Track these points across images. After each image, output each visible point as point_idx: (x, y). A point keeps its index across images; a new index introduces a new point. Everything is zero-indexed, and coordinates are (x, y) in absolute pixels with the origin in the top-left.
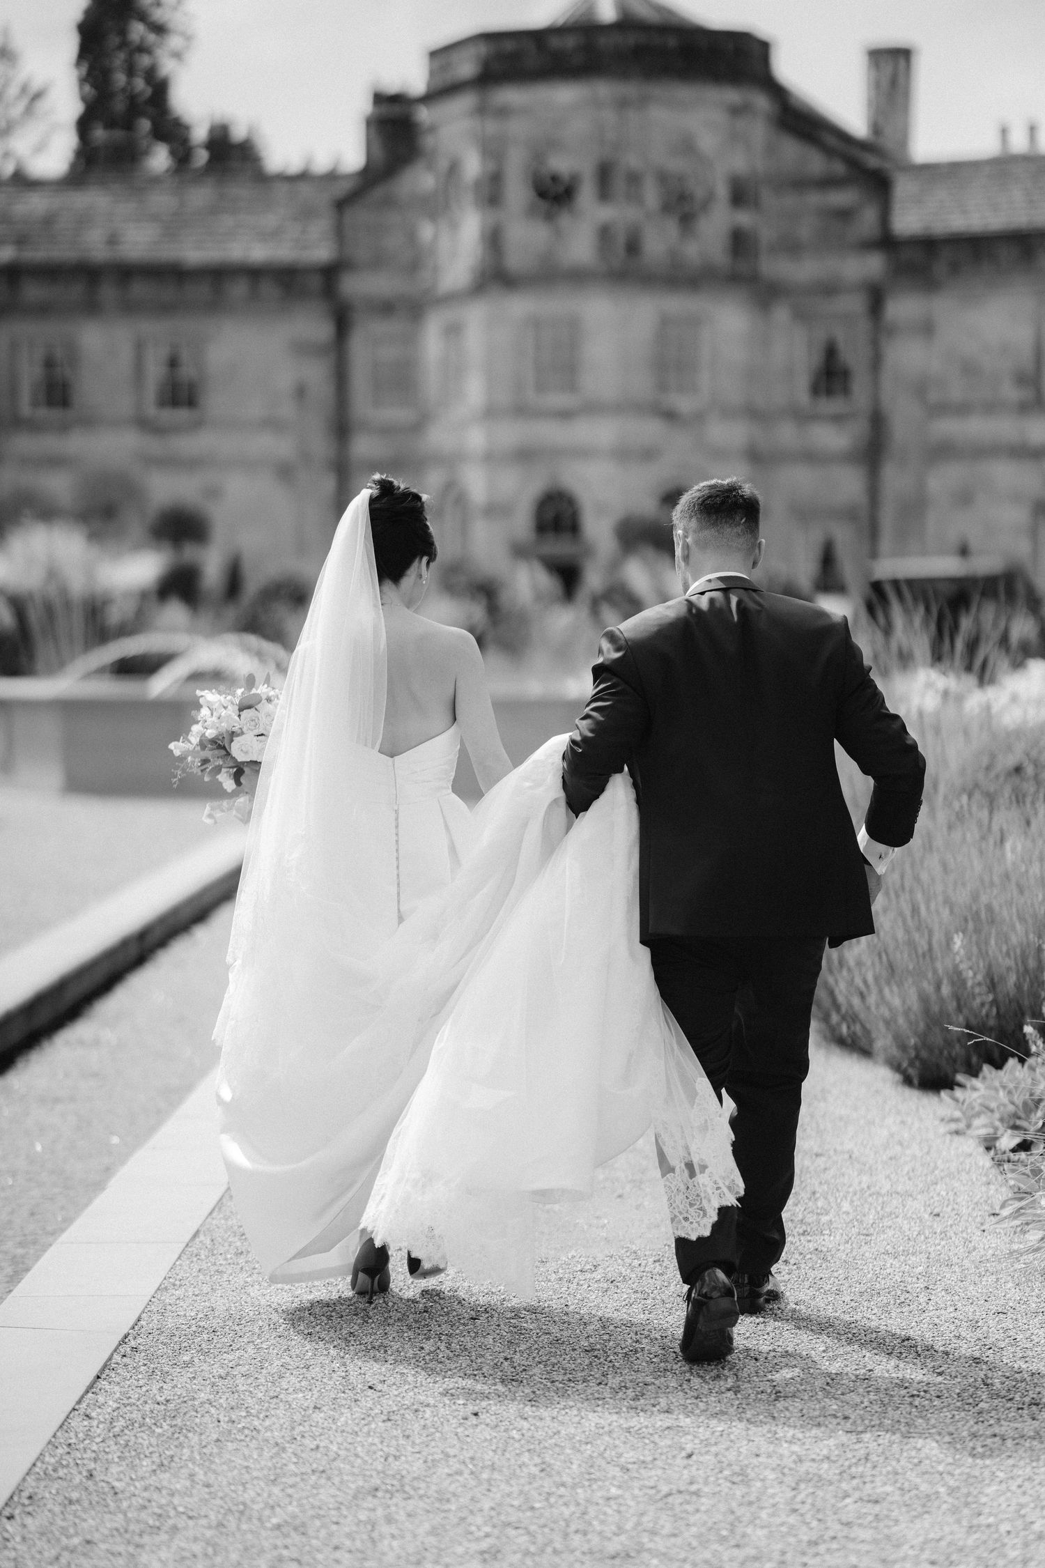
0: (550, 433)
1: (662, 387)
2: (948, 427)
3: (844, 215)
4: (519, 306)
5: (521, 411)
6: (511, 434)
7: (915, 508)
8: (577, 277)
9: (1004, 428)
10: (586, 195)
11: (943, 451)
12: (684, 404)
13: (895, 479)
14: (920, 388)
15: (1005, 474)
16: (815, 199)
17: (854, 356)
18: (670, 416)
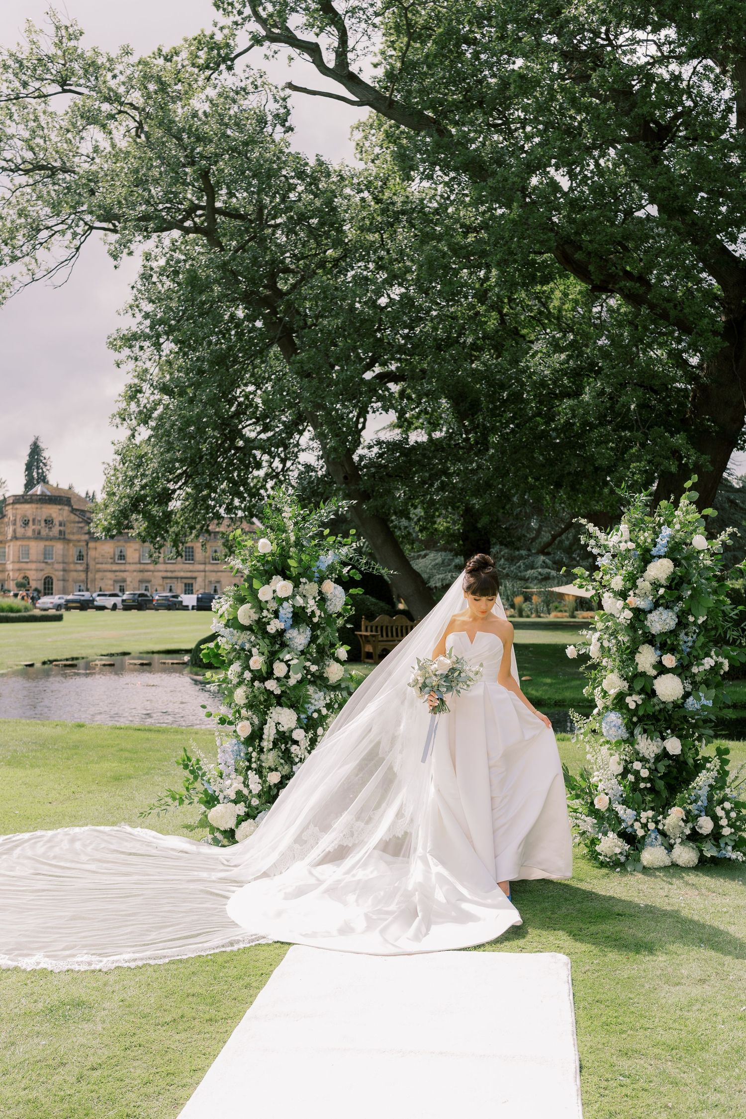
0: (24, 566)
1: (45, 558)
2: (99, 566)
3: (82, 528)
4: (19, 543)
5: (19, 562)
6: (17, 566)
7: (94, 580)
8: (29, 538)
9: (108, 567)
10: (31, 523)
11: (99, 571)
12: (49, 561)
13: (90, 575)
14: (95, 559)
15: (109, 575)
16: (76, 525)
17: (84, 553)
18: (46, 563)
